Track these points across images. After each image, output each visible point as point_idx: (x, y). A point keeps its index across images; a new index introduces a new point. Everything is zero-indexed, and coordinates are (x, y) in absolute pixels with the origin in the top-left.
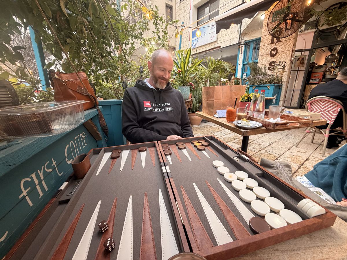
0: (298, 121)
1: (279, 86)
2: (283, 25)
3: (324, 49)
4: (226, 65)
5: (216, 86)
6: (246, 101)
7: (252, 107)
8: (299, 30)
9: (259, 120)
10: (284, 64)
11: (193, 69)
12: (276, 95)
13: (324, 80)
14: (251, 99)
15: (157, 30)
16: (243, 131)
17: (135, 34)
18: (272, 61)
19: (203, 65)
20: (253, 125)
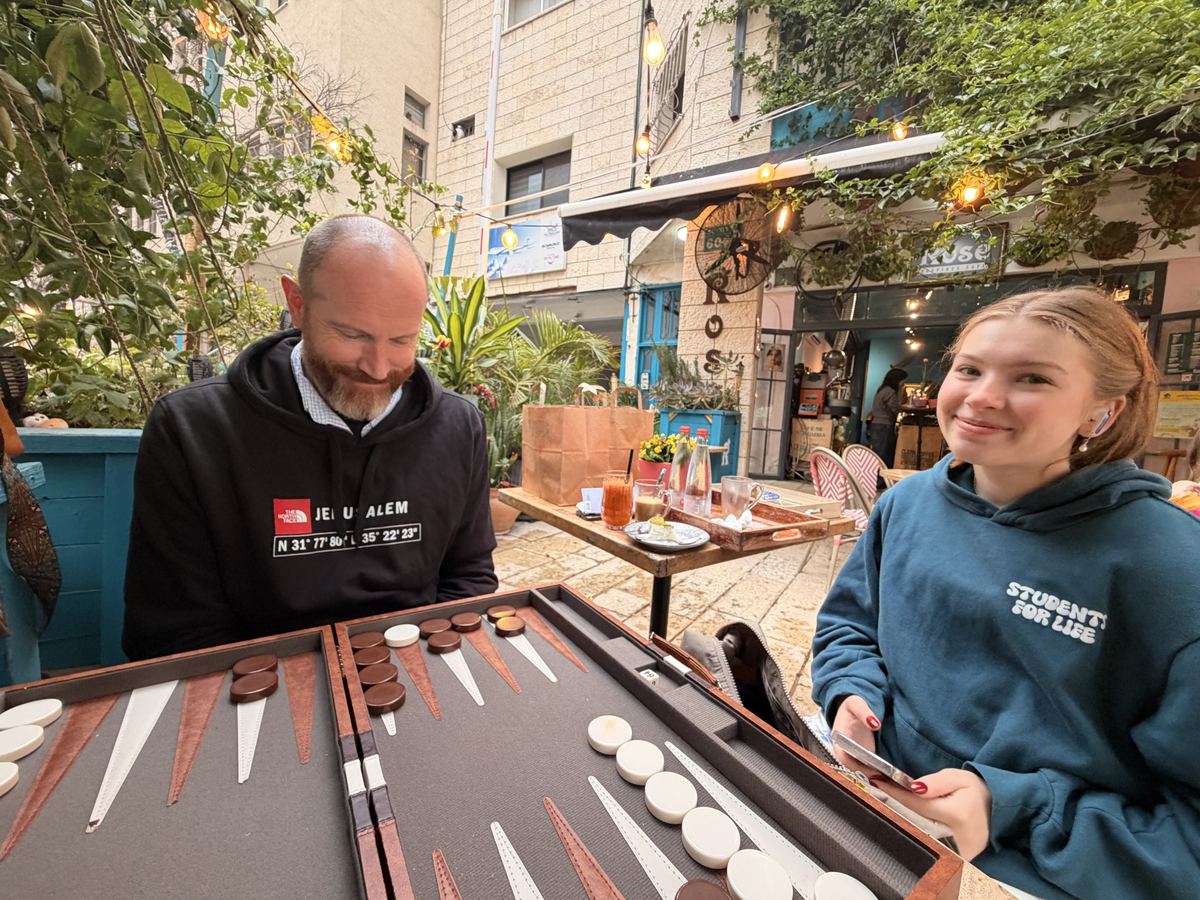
0: (796, 524)
1: (734, 416)
2: (729, 264)
3: (816, 334)
4: (595, 344)
5: (567, 408)
6: (658, 461)
7: (675, 475)
8: (765, 284)
9: (698, 522)
10: (739, 360)
11: (489, 343)
12: (729, 441)
13: (827, 409)
14: (672, 455)
15: (366, 199)
16: (658, 558)
17: (273, 192)
18: (711, 348)
19: (522, 335)
20: (683, 537)
